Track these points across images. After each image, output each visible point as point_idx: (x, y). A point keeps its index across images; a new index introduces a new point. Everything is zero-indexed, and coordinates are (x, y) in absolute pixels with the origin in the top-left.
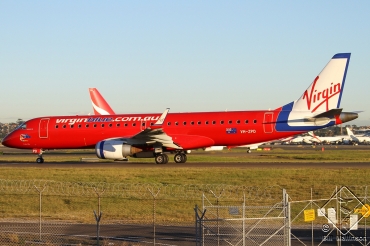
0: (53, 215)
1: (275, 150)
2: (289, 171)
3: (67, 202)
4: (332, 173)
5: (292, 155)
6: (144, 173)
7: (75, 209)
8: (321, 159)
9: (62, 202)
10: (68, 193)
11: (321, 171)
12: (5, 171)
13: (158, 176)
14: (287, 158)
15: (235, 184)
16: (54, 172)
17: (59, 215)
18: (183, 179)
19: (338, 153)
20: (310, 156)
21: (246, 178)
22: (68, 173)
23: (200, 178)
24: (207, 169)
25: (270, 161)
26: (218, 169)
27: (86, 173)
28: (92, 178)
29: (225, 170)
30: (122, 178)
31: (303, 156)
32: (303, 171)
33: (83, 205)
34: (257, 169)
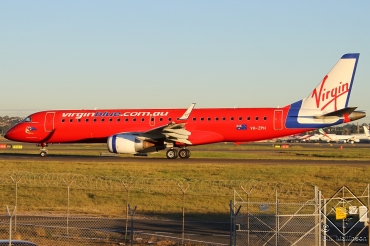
0: (78, 209)
1: (294, 148)
2: (313, 169)
3: (91, 196)
4: (356, 171)
5: (311, 153)
6: (168, 168)
7: (99, 203)
8: (341, 157)
9: (86, 196)
10: (92, 187)
11: (345, 168)
12: (28, 165)
13: (181, 171)
14: (307, 155)
15: (259, 180)
16: (77, 166)
17: (85, 209)
18: (207, 175)
19: (358, 151)
20: (330, 153)
21: (270, 175)
22: (91, 167)
23: (223, 173)
24: (230, 165)
25: (291, 158)
26: (241, 166)
27: (108, 167)
28: (115, 172)
29: (248, 166)
30: (146, 173)
31: (322, 153)
32: (327, 169)
33: (108, 199)
34: (280, 166)
